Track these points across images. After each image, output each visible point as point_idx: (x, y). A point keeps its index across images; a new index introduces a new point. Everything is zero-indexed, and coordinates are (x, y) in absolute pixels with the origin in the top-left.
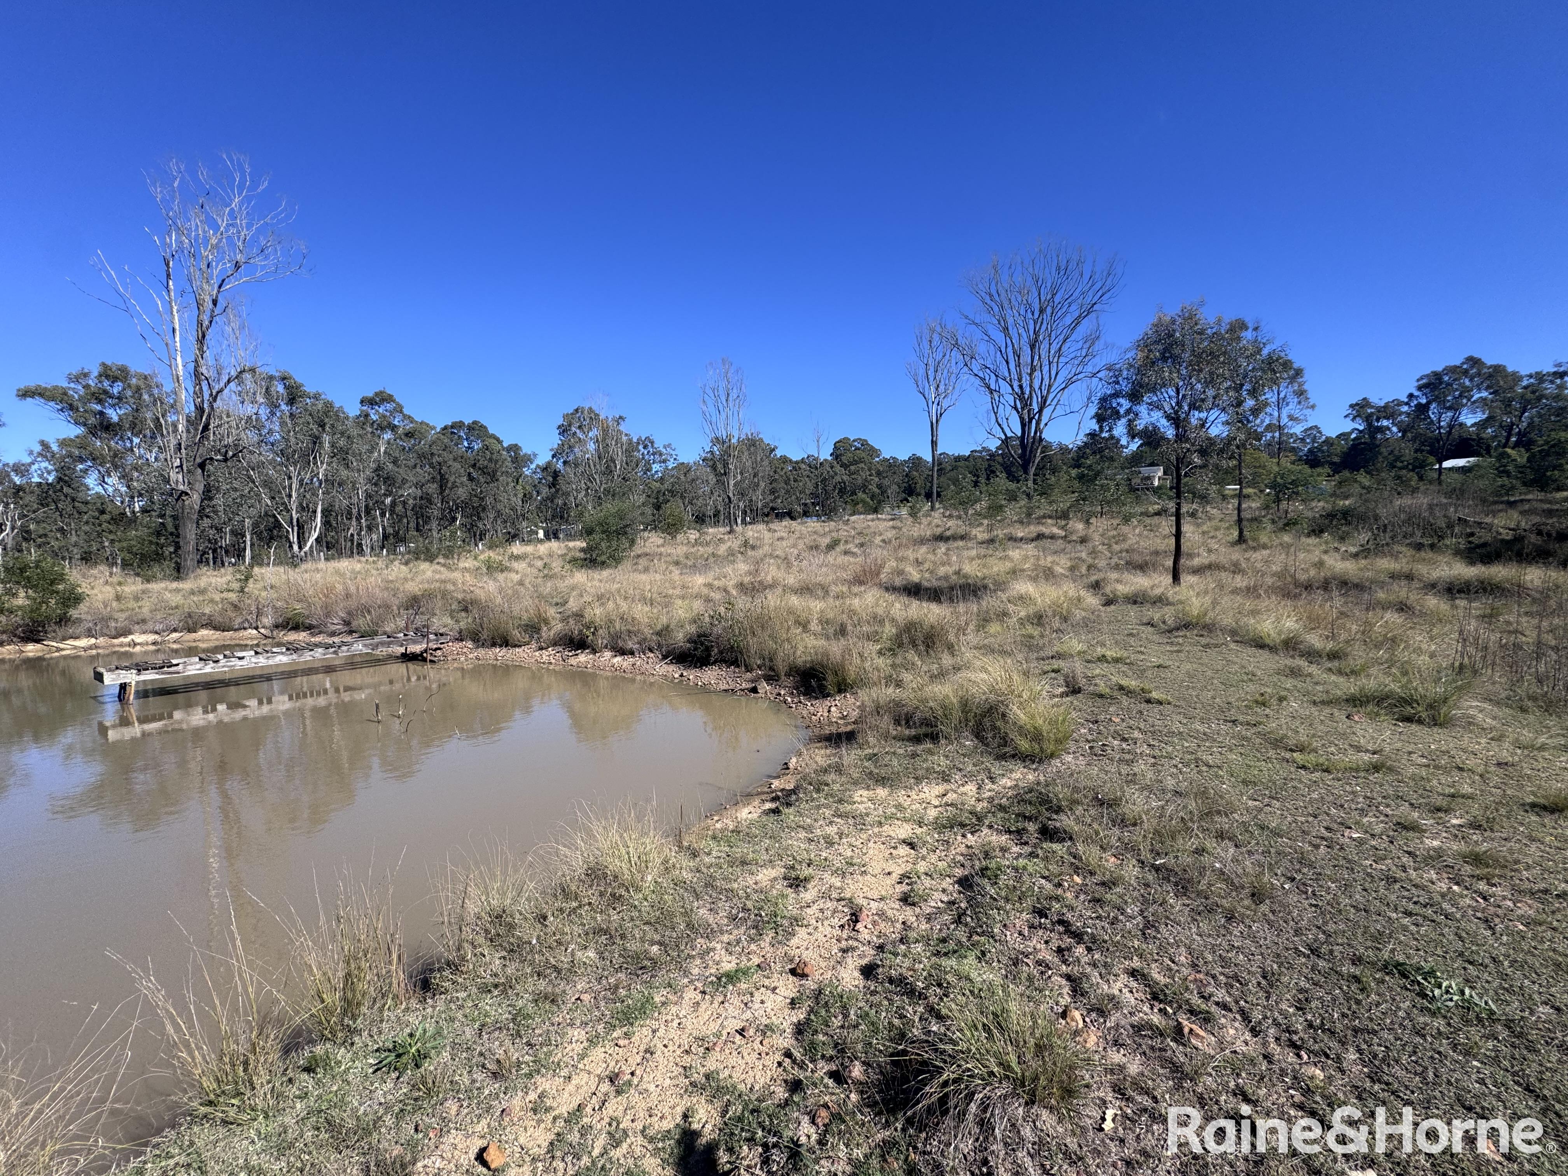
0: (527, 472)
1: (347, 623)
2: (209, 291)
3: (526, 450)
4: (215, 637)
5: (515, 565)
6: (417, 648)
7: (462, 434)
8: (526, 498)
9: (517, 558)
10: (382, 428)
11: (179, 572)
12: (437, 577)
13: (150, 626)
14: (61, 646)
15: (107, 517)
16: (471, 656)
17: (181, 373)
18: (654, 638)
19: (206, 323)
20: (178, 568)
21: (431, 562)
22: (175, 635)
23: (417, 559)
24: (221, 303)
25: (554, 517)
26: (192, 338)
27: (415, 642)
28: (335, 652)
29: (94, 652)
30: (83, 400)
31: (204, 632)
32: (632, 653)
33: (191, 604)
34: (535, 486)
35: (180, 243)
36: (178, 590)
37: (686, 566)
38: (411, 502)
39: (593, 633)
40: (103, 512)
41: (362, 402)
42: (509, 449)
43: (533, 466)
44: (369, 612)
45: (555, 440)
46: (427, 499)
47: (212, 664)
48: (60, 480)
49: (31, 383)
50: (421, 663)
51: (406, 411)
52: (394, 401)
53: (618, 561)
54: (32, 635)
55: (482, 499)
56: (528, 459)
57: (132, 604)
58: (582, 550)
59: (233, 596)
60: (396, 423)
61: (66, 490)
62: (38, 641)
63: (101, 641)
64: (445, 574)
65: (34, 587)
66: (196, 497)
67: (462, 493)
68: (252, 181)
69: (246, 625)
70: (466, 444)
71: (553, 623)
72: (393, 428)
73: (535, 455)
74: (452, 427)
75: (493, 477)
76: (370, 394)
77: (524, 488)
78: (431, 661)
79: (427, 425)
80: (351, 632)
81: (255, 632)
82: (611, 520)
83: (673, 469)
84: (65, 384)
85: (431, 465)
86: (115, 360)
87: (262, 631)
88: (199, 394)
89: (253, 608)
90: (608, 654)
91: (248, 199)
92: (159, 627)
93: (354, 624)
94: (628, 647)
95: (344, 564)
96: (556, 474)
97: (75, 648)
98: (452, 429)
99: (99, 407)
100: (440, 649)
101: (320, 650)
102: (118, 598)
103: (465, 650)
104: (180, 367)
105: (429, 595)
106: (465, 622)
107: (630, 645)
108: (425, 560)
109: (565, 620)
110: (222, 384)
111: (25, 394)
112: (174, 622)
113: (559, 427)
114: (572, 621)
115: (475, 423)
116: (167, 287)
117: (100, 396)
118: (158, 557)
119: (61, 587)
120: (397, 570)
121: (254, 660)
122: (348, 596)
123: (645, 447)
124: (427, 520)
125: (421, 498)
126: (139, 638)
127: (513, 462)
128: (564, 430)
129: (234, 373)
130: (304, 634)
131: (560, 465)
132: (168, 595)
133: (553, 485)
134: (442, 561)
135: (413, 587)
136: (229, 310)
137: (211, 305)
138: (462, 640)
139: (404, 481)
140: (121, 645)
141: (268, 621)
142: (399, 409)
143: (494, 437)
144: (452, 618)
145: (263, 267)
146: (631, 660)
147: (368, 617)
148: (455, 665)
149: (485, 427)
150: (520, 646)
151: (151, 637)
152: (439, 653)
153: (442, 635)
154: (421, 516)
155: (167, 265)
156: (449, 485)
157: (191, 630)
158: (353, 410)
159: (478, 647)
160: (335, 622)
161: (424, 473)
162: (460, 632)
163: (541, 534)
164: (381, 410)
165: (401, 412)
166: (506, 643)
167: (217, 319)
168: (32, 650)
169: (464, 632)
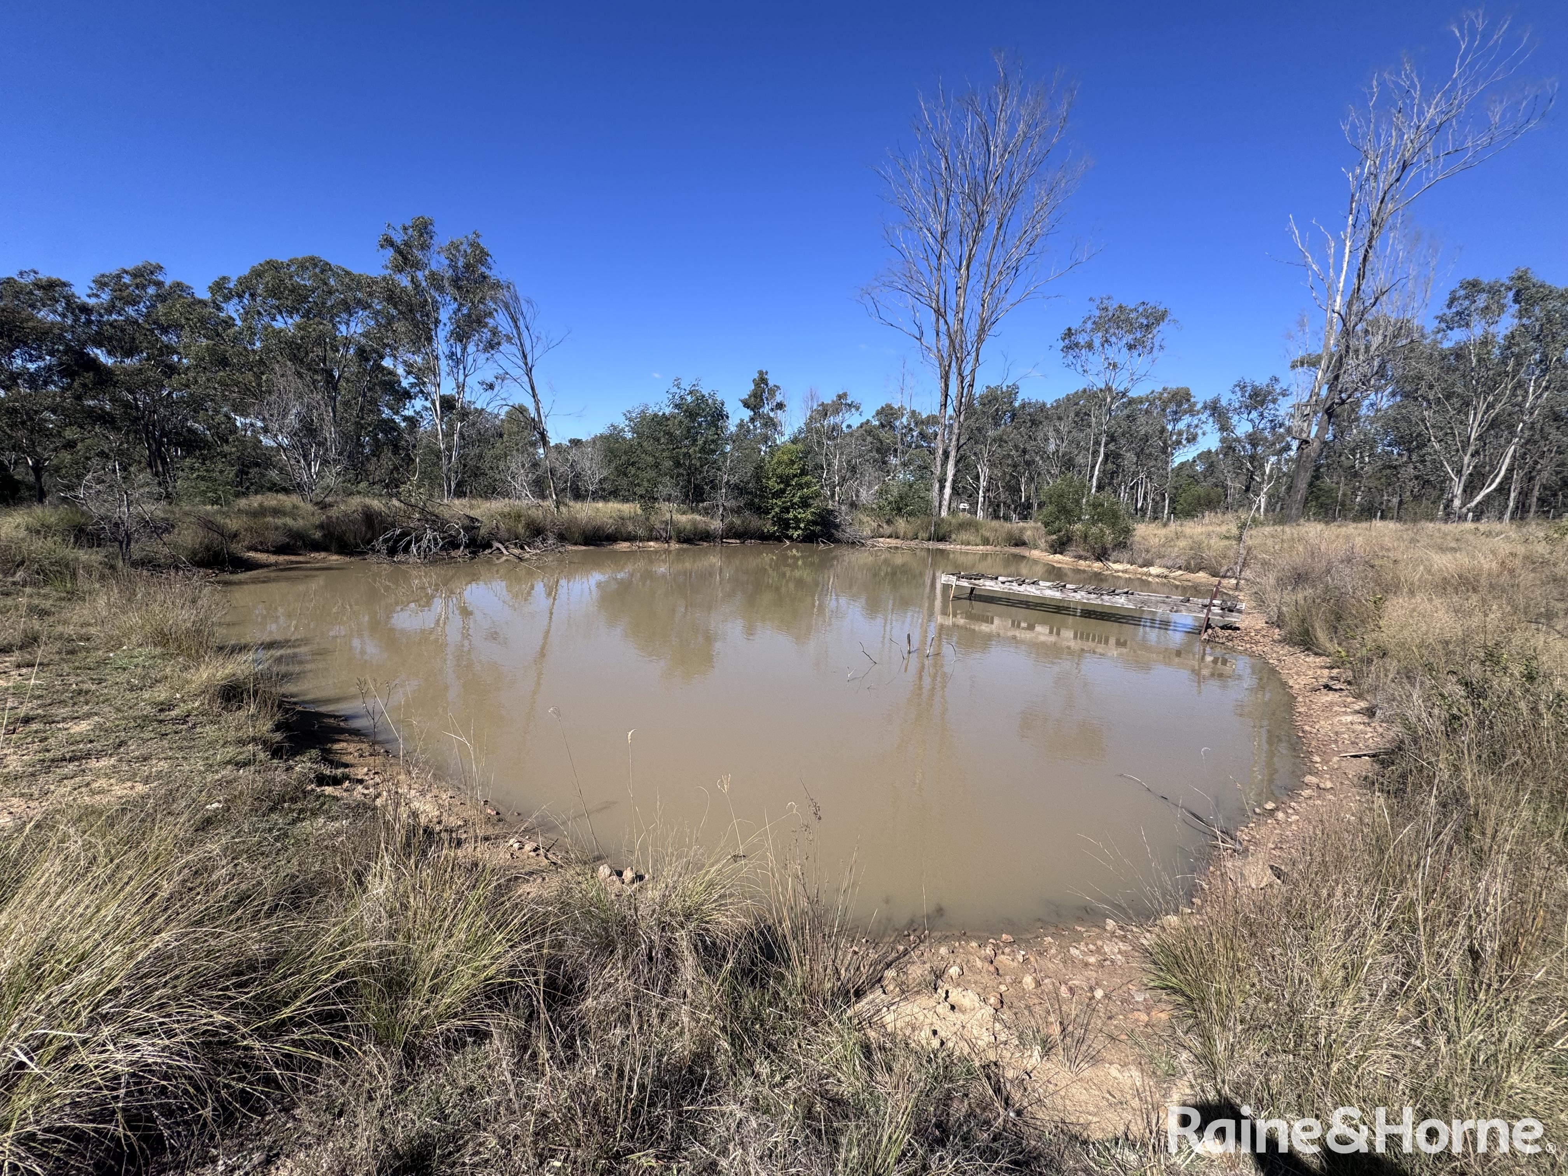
29: (1127, 576)
54: (1101, 558)
62: (1103, 561)
63: (1133, 567)
66: (1316, 445)
126: (1154, 570)
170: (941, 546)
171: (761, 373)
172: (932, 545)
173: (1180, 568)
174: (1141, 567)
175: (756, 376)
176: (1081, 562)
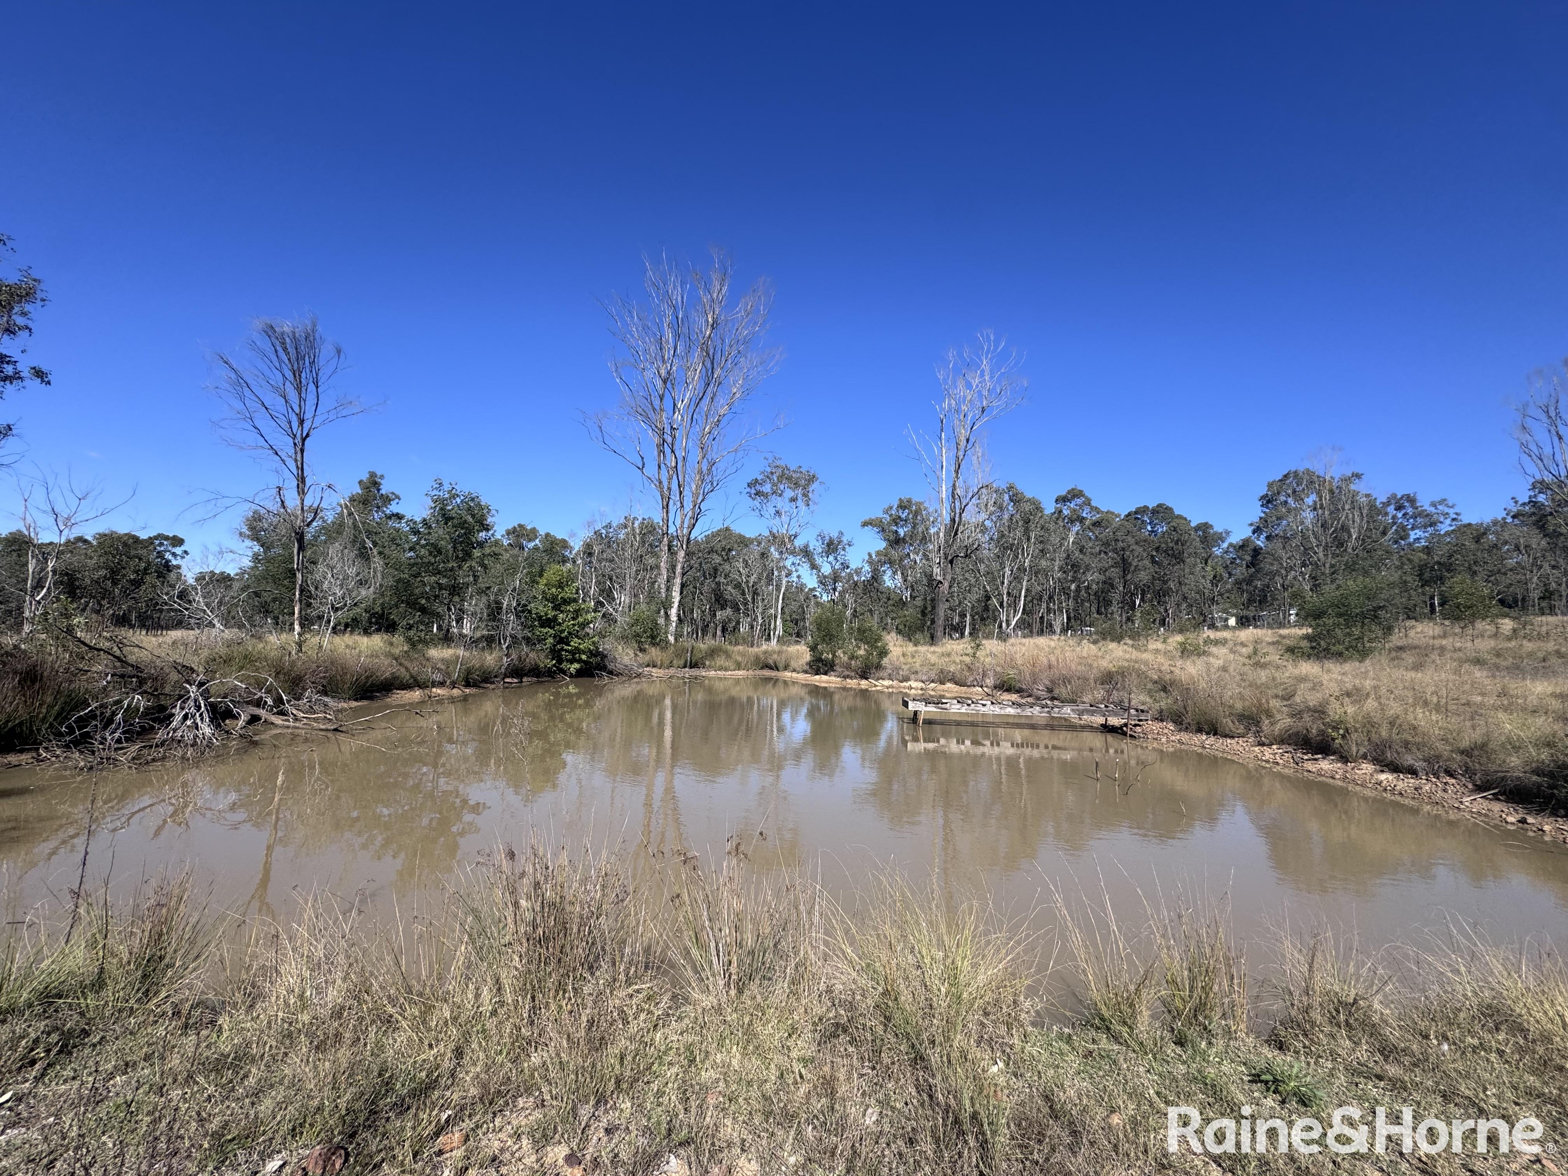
0: (1217, 551)
1: (1050, 690)
2: (963, 434)
3: (1218, 528)
4: (955, 690)
5: (1214, 649)
6: (1114, 721)
7: (1146, 518)
8: (1216, 579)
9: (1216, 642)
10: (1072, 521)
11: (933, 640)
12: (1127, 656)
13: (920, 676)
14: (877, 683)
15: (891, 602)
16: (1173, 738)
17: (944, 496)
18: (1458, 758)
19: (961, 457)
20: (932, 637)
21: (1119, 642)
22: (933, 685)
23: (1104, 639)
24: (972, 440)
25: (1250, 601)
26: (953, 469)
27: (1116, 714)
28: (1049, 712)
29: (890, 690)
30: (889, 524)
31: (949, 685)
32: (1413, 772)
33: (942, 662)
34: (1226, 567)
35: (950, 405)
36: (934, 652)
37: (1497, 667)
38: (1094, 586)
39: (1343, 736)
40: (889, 599)
41: (1057, 501)
42: (1197, 528)
43: (1225, 545)
44: (1070, 682)
45: (1256, 512)
46: (1109, 584)
47: (966, 707)
48: (873, 577)
49: (866, 518)
50: (1120, 737)
51: (1093, 504)
52: (1083, 496)
53: (1364, 654)
54: (864, 676)
55: (1165, 582)
56: (1220, 538)
57: (910, 660)
58: (1307, 637)
59: (967, 659)
60: (1084, 515)
61: (875, 584)
62: (867, 679)
63: (895, 683)
64: (1135, 654)
65: (868, 643)
66: (946, 584)
67: (1144, 577)
68: (995, 346)
69: (975, 683)
70: (1149, 528)
71: (1278, 717)
72: (1082, 520)
73: (1228, 533)
74: (1136, 513)
75: (1178, 558)
76: (1064, 493)
77: (1214, 568)
78: (1131, 736)
79: (1113, 513)
80: (1053, 699)
81: (980, 689)
82: (1353, 601)
83: (1447, 534)
84: (881, 516)
85: (1115, 551)
86: (905, 496)
87: (985, 689)
88: (953, 510)
89: (981, 670)
90: (1367, 768)
91: (991, 359)
92: (924, 678)
93: (1056, 692)
94: (1406, 764)
95: (1042, 641)
96: (1257, 551)
97: (883, 686)
98: (1136, 516)
99: (895, 528)
100: (1139, 726)
101: (1038, 708)
102: (904, 655)
103: (1166, 731)
104: (944, 492)
105: (1122, 673)
106: (1165, 703)
107: (1408, 760)
108: (1112, 640)
109: (1297, 715)
110: (968, 499)
111: (865, 524)
112: (933, 676)
113: (1262, 498)
114: (1306, 717)
115: (1160, 506)
116: (940, 438)
117: (896, 521)
118: (921, 629)
119: (879, 644)
120: (1087, 649)
121: (992, 708)
122: (1050, 667)
123: (1399, 508)
124: (1108, 603)
125: (1104, 582)
126: (914, 684)
127: (1203, 543)
128: (1267, 501)
129: (976, 490)
130: (1015, 696)
131: (1260, 543)
132: (929, 655)
133: (1252, 564)
134: (1130, 642)
135: (1105, 664)
136: (976, 445)
137: (965, 442)
138: (1162, 721)
139: (1088, 568)
140: (904, 688)
141: (990, 681)
142: (1088, 502)
143: (1180, 517)
144: (1151, 697)
145: (998, 407)
146: (1412, 781)
147: (1069, 687)
148: (1155, 745)
149: (1171, 509)
150: (1233, 737)
151: (920, 685)
152: (1138, 729)
153: (1142, 711)
154: (1102, 601)
155: (942, 422)
156: (1133, 568)
157: (942, 683)
158: (1049, 507)
159: (1180, 730)
160: (1041, 688)
161: (1108, 560)
162: (1161, 711)
163: (1232, 622)
164: (1072, 505)
165: (1089, 504)
166: (1214, 730)
167: (969, 452)
168: (864, 684)
169: (1165, 713)
170: (695, 672)
171: (373, 475)
172: (688, 672)
173: (933, 681)
174: (901, 682)
175: (365, 477)
176: (849, 681)
